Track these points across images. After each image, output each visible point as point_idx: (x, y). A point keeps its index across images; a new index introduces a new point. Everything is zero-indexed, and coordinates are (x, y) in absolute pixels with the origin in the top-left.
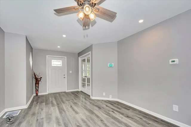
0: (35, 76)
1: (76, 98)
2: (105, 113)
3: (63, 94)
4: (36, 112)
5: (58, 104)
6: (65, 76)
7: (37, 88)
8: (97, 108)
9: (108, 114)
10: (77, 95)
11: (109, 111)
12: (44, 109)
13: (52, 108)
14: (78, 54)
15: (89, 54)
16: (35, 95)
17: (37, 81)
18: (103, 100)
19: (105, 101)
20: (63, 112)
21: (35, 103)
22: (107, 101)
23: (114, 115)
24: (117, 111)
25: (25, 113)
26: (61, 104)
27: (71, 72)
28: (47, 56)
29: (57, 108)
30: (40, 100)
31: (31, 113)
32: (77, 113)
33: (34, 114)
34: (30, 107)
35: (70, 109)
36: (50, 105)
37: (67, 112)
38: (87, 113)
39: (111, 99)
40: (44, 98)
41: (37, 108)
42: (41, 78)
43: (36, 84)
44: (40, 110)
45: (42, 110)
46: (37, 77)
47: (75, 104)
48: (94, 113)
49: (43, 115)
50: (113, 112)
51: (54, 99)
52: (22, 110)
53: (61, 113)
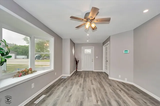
0: (76, 59)
1: (98, 76)
2: (112, 89)
3: (91, 72)
4: (73, 79)
5: (84, 77)
6: (92, 60)
7: (77, 67)
8: (108, 85)
9: (114, 91)
10: (99, 74)
11: (117, 89)
12: (77, 78)
13: (81, 79)
14: (103, 43)
15: (108, 44)
16: (75, 70)
17: (77, 62)
18: (117, 81)
19: (120, 82)
20: (85, 82)
21: (74, 74)
22: (122, 83)
23: (119, 92)
24: (124, 91)
25: (69, 78)
26: (86, 78)
27: (97, 57)
28: (82, 47)
29: (83, 79)
30: (76, 74)
31: (71, 78)
32: (92, 84)
33: (72, 79)
34: (71, 76)
35: (90, 81)
36: (81, 77)
37: (87, 83)
38: (99, 86)
39: (126, 81)
40: (79, 73)
41: (74, 77)
42: (79, 61)
43: (76, 64)
44: (75, 78)
45: (76, 78)
46: (77, 60)
47: (95, 79)
48: (104, 87)
49: (75, 81)
50: (120, 91)
51: (84, 74)
52: (68, 76)
53: (84, 82)
